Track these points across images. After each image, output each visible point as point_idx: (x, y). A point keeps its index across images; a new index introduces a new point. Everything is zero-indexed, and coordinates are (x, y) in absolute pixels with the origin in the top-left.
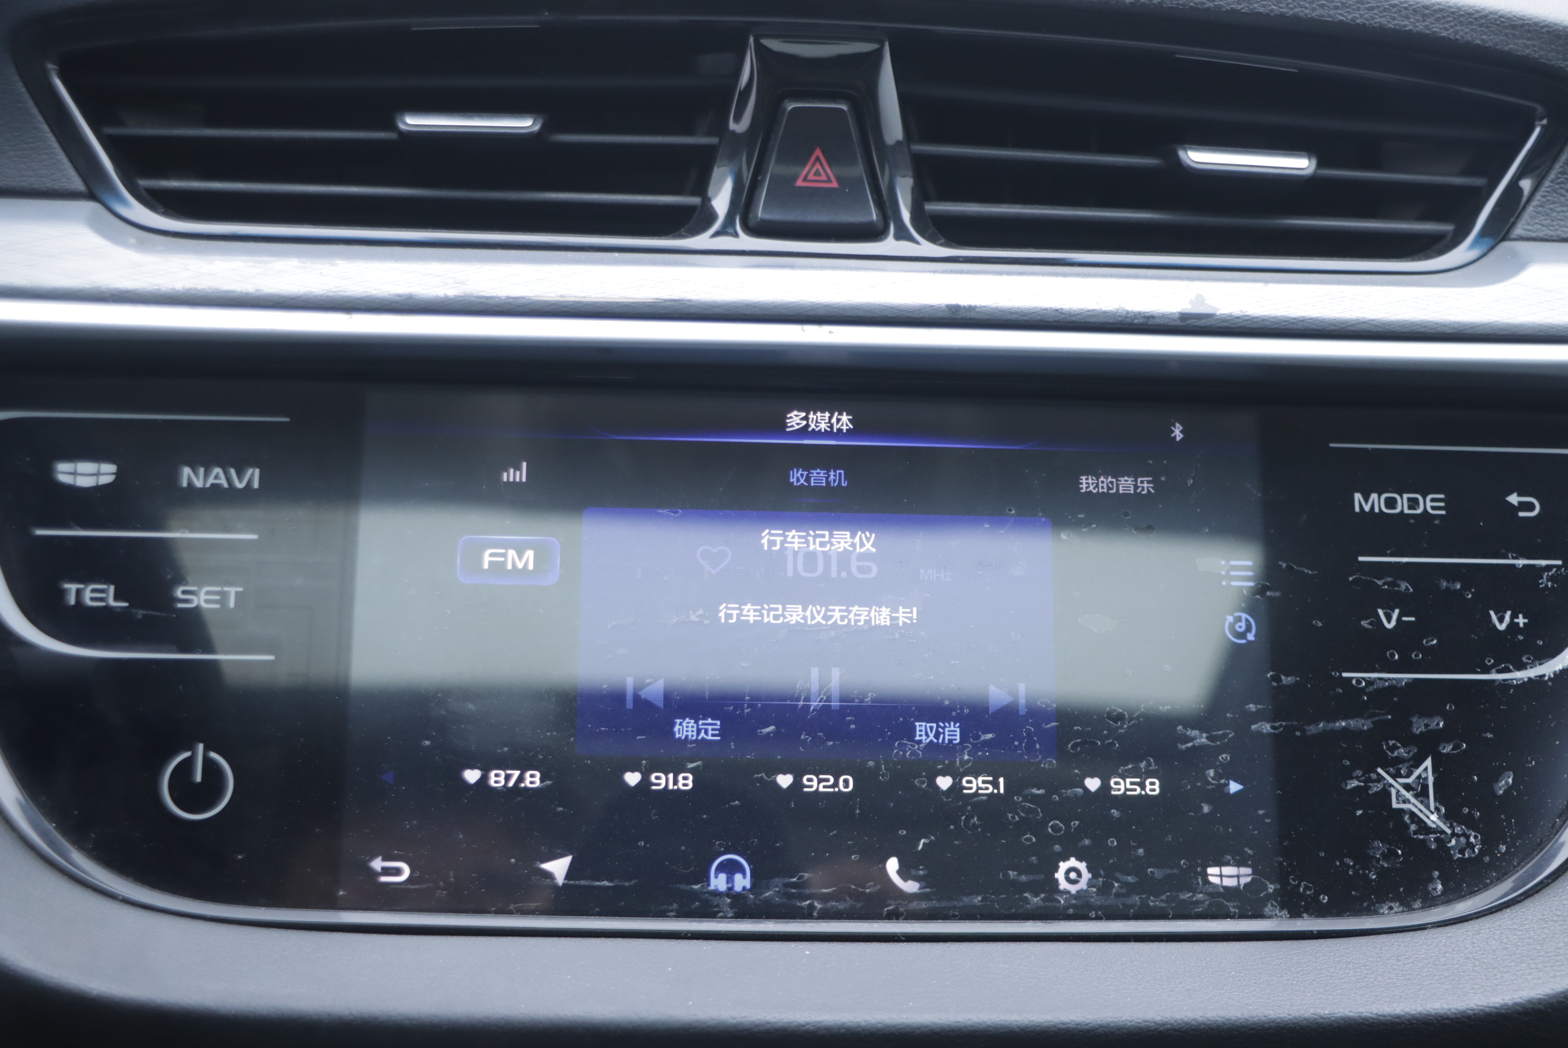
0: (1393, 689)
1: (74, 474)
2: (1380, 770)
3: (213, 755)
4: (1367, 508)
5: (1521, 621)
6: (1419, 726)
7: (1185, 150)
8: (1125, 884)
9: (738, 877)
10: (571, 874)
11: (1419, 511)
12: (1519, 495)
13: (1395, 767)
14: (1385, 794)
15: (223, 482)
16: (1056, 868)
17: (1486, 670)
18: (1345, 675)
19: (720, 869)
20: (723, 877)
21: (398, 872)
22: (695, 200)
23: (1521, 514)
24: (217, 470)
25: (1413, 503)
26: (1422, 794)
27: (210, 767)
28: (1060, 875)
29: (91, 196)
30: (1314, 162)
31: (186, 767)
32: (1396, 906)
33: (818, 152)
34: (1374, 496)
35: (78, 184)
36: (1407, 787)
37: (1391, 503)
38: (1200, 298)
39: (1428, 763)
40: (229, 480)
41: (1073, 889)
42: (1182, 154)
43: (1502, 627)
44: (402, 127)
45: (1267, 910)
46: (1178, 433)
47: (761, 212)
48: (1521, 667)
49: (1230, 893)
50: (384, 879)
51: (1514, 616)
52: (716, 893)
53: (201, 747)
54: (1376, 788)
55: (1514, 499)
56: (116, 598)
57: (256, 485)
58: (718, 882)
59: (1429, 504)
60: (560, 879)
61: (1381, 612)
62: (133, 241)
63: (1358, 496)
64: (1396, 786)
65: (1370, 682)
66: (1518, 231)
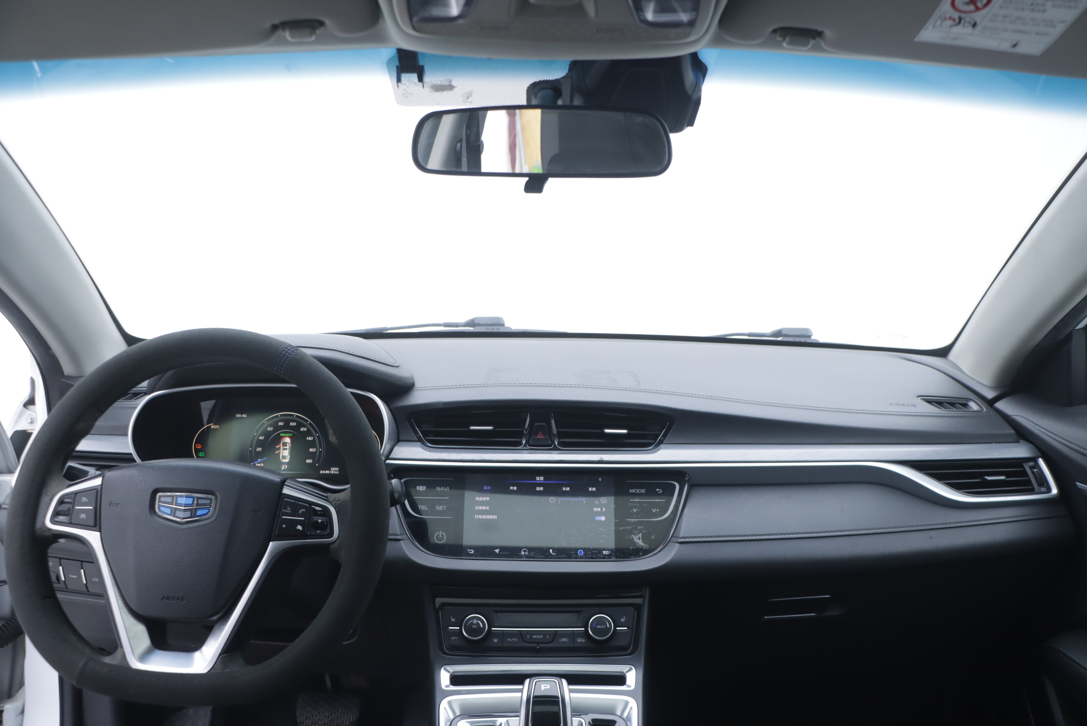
0: (635, 522)
1: (419, 488)
2: (632, 535)
3: (443, 533)
4: (632, 492)
5: (658, 510)
6: (639, 527)
7: (605, 429)
8: (589, 553)
9: (526, 552)
10: (499, 552)
11: (641, 492)
12: (659, 489)
13: (635, 534)
14: (633, 539)
15: (443, 489)
16: (578, 551)
17: (651, 519)
18: (627, 520)
19: (523, 551)
20: (524, 552)
21: (472, 551)
22: (520, 440)
23: (659, 492)
24: (442, 487)
25: (640, 491)
26: (639, 539)
27: (442, 535)
28: (578, 552)
29: (419, 441)
30: (628, 431)
31: (438, 535)
32: (634, 557)
33: (540, 432)
34: (633, 490)
35: (417, 439)
36: (637, 538)
37: (636, 491)
38: (602, 458)
39: (641, 534)
40: (444, 489)
41: (581, 555)
42: (604, 430)
43: (654, 511)
44: (470, 428)
45: (612, 558)
46: (600, 480)
47: (531, 443)
48: (657, 518)
49: (606, 555)
50: (470, 553)
51: (656, 510)
52: (522, 555)
53: (440, 532)
54: (631, 538)
55: (657, 490)
56: (427, 508)
57: (448, 490)
58: (523, 553)
59: (643, 491)
60: (498, 552)
61: (634, 509)
62: (428, 450)
63: (630, 490)
64: (635, 538)
65: (631, 521)
66: (664, 442)
